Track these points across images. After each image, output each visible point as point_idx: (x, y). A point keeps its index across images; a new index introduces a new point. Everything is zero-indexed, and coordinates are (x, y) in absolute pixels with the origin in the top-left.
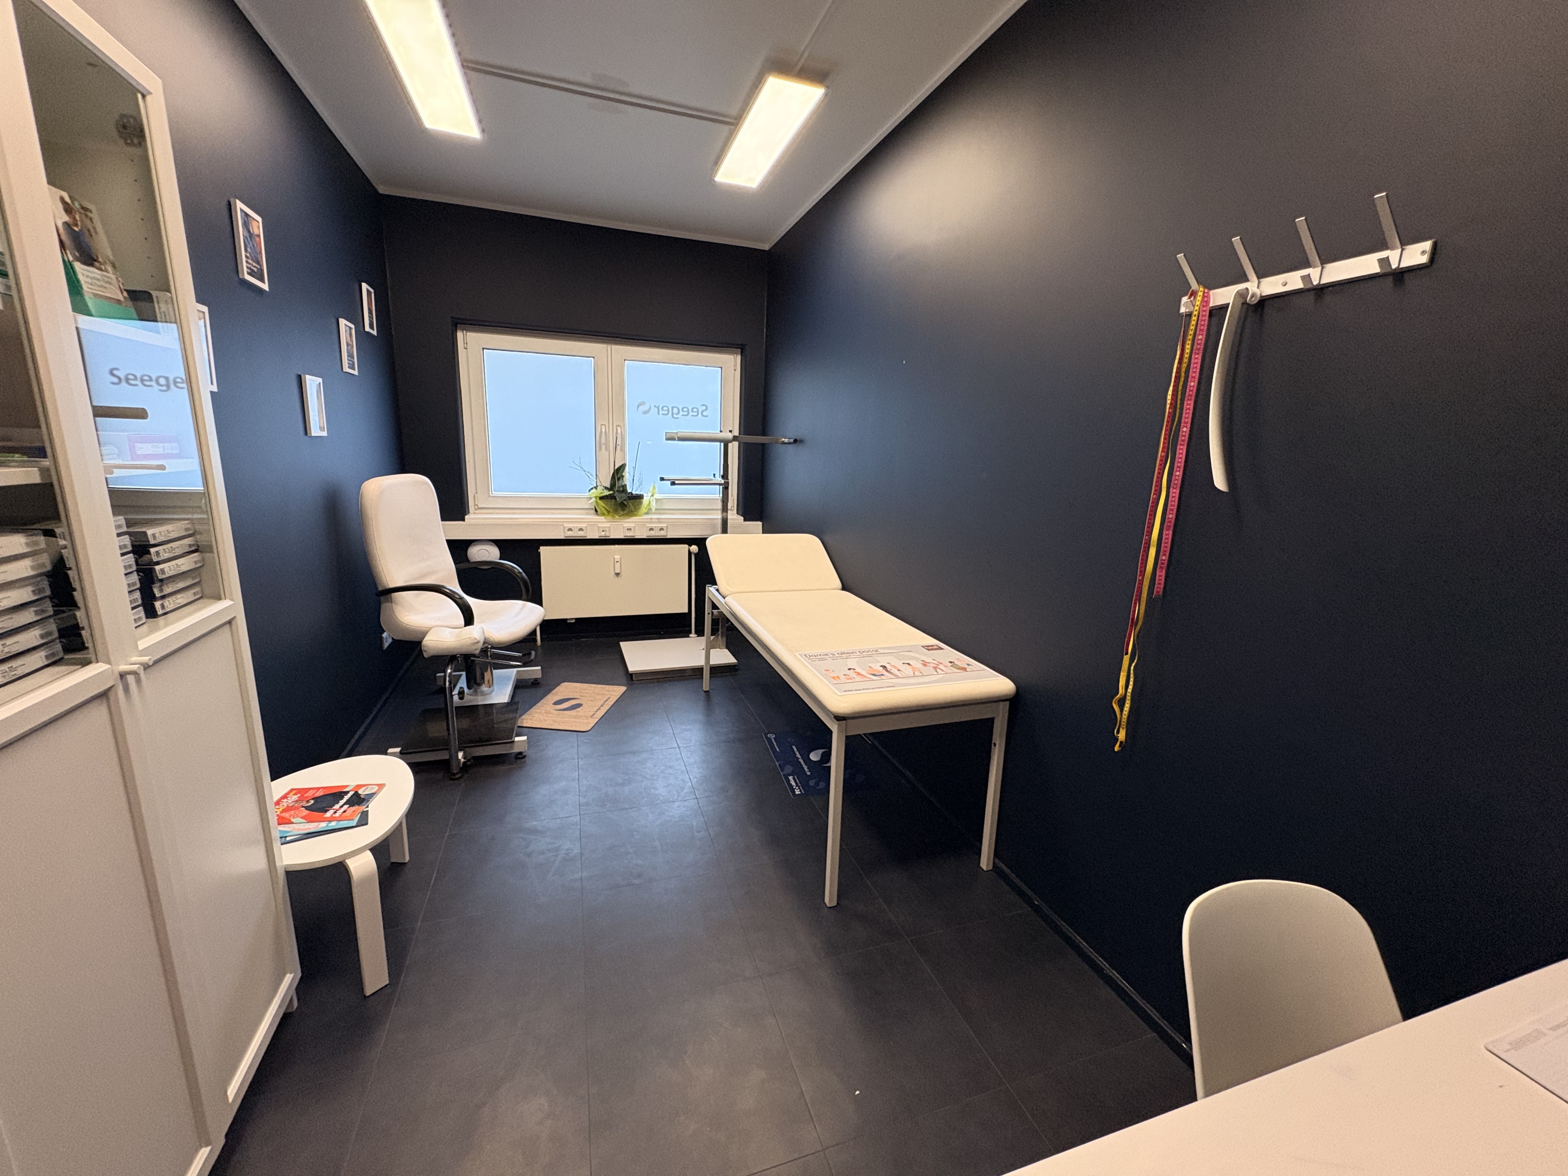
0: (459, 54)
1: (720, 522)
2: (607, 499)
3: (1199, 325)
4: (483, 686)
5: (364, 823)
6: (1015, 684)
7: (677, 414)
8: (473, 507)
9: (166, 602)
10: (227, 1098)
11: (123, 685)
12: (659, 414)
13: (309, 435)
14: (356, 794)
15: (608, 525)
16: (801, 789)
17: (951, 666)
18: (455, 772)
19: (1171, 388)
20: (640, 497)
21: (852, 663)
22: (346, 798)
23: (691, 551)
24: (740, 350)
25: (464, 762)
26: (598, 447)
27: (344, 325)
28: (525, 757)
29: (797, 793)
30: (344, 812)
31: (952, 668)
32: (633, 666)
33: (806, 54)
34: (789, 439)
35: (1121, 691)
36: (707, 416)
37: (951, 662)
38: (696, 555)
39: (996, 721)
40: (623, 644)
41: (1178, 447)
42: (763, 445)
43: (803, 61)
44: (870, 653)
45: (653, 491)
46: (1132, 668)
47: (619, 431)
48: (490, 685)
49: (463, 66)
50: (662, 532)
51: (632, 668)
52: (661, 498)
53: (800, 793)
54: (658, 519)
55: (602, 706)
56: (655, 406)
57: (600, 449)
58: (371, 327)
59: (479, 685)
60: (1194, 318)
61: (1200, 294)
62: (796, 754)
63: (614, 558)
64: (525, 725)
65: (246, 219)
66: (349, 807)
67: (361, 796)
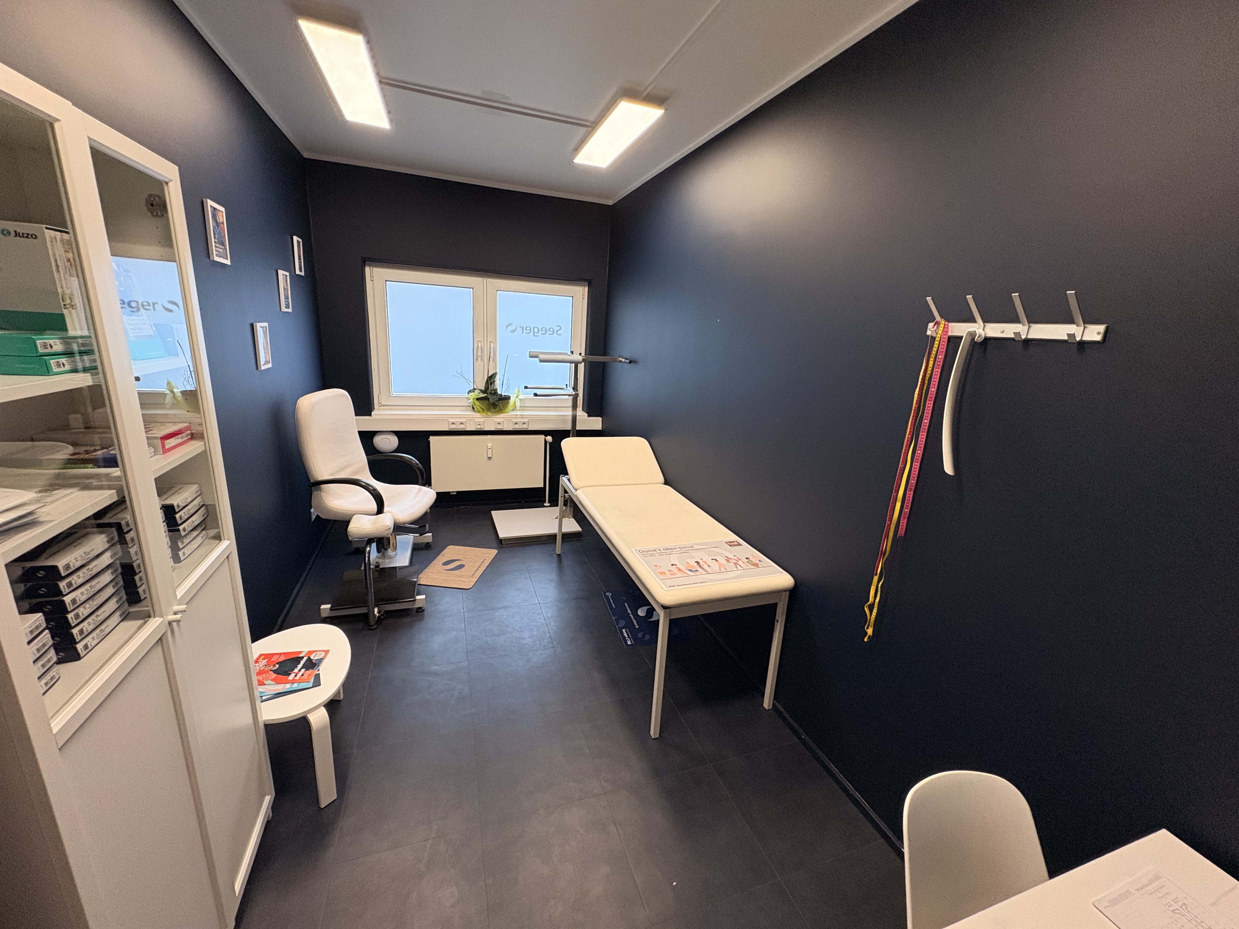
0: (378, 74)
1: (570, 418)
2: (482, 400)
3: (940, 348)
4: (389, 549)
5: (318, 684)
6: (794, 579)
7: (537, 333)
8: (377, 405)
9: (185, 550)
10: (234, 891)
11: (170, 629)
12: (523, 332)
13: (259, 369)
14: (309, 659)
15: (483, 420)
16: (632, 640)
17: (747, 562)
18: (372, 624)
19: (918, 389)
20: (507, 398)
21: (674, 559)
22: (302, 662)
23: (547, 440)
24: (587, 283)
25: (379, 616)
26: (475, 359)
27: (282, 275)
28: (423, 610)
29: (629, 643)
30: (303, 675)
31: (748, 564)
32: (504, 532)
33: (652, 86)
34: (626, 359)
35: (871, 599)
36: (561, 335)
37: (747, 558)
38: (550, 444)
39: (778, 605)
40: (494, 513)
41: (920, 433)
42: (604, 363)
43: (649, 89)
44: (687, 549)
45: (518, 393)
46: (880, 585)
47: (492, 346)
48: (395, 549)
49: (380, 82)
50: (525, 425)
51: (502, 535)
52: (523, 398)
53: (631, 643)
54: (522, 415)
55: (480, 567)
56: (520, 327)
57: (477, 359)
58: (301, 270)
59: (386, 549)
60: (937, 343)
61: (942, 325)
62: (627, 610)
63: (487, 446)
64: (422, 583)
65: (214, 213)
66: (305, 671)
67: (313, 661)
